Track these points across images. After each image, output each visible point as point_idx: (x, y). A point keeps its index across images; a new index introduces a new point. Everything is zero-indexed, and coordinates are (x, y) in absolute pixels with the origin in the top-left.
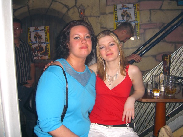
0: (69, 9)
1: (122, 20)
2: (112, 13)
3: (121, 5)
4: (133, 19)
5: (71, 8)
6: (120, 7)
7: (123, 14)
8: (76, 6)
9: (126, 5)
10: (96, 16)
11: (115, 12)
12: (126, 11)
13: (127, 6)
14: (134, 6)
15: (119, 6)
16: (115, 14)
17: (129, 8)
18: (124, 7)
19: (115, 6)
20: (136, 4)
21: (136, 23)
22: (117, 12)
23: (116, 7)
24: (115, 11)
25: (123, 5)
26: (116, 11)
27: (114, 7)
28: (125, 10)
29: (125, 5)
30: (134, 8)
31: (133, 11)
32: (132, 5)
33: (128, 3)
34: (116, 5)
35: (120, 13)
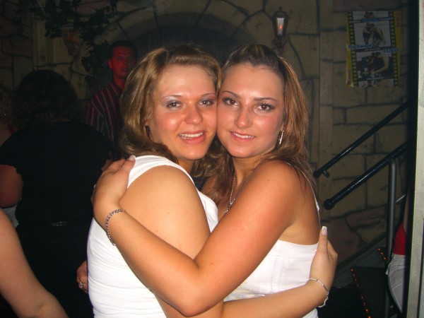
0: (248, 17)
1: (364, 44)
2: (343, 29)
3: (364, 13)
4: (388, 44)
5: (253, 15)
6: (361, 18)
7: (367, 32)
8: (263, 10)
9: (374, 12)
10: (309, 35)
11: (350, 28)
12: (372, 25)
13: (375, 15)
14: (390, 17)
15: (358, 15)
16: (350, 32)
17: (379, 19)
18: (368, 16)
19: (350, 14)
20: (395, 12)
21: (394, 53)
22: (353, 28)
23: (352, 16)
24: (349, 24)
25: (366, 13)
26: (351, 26)
27: (349, 17)
28: (370, 23)
29: (371, 14)
30: (390, 21)
31: (388, 27)
32: (385, 14)
33: (378, 10)
34: (352, 13)
35: (359, 29)
